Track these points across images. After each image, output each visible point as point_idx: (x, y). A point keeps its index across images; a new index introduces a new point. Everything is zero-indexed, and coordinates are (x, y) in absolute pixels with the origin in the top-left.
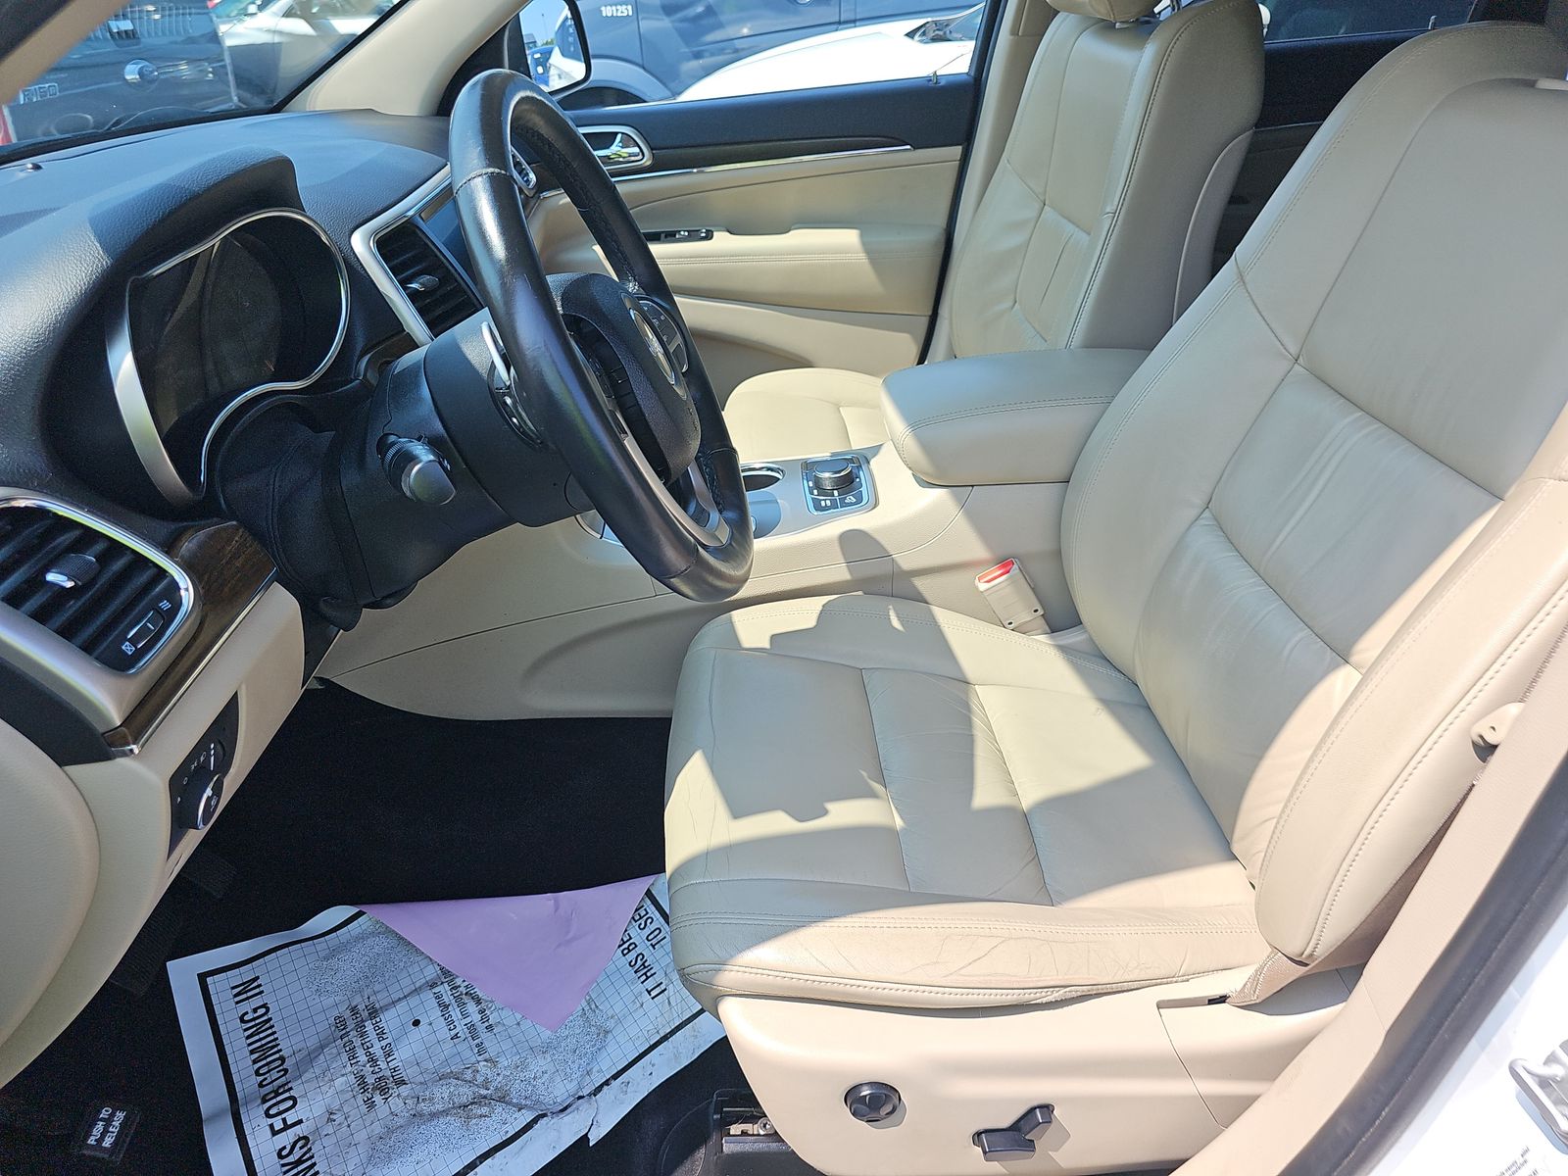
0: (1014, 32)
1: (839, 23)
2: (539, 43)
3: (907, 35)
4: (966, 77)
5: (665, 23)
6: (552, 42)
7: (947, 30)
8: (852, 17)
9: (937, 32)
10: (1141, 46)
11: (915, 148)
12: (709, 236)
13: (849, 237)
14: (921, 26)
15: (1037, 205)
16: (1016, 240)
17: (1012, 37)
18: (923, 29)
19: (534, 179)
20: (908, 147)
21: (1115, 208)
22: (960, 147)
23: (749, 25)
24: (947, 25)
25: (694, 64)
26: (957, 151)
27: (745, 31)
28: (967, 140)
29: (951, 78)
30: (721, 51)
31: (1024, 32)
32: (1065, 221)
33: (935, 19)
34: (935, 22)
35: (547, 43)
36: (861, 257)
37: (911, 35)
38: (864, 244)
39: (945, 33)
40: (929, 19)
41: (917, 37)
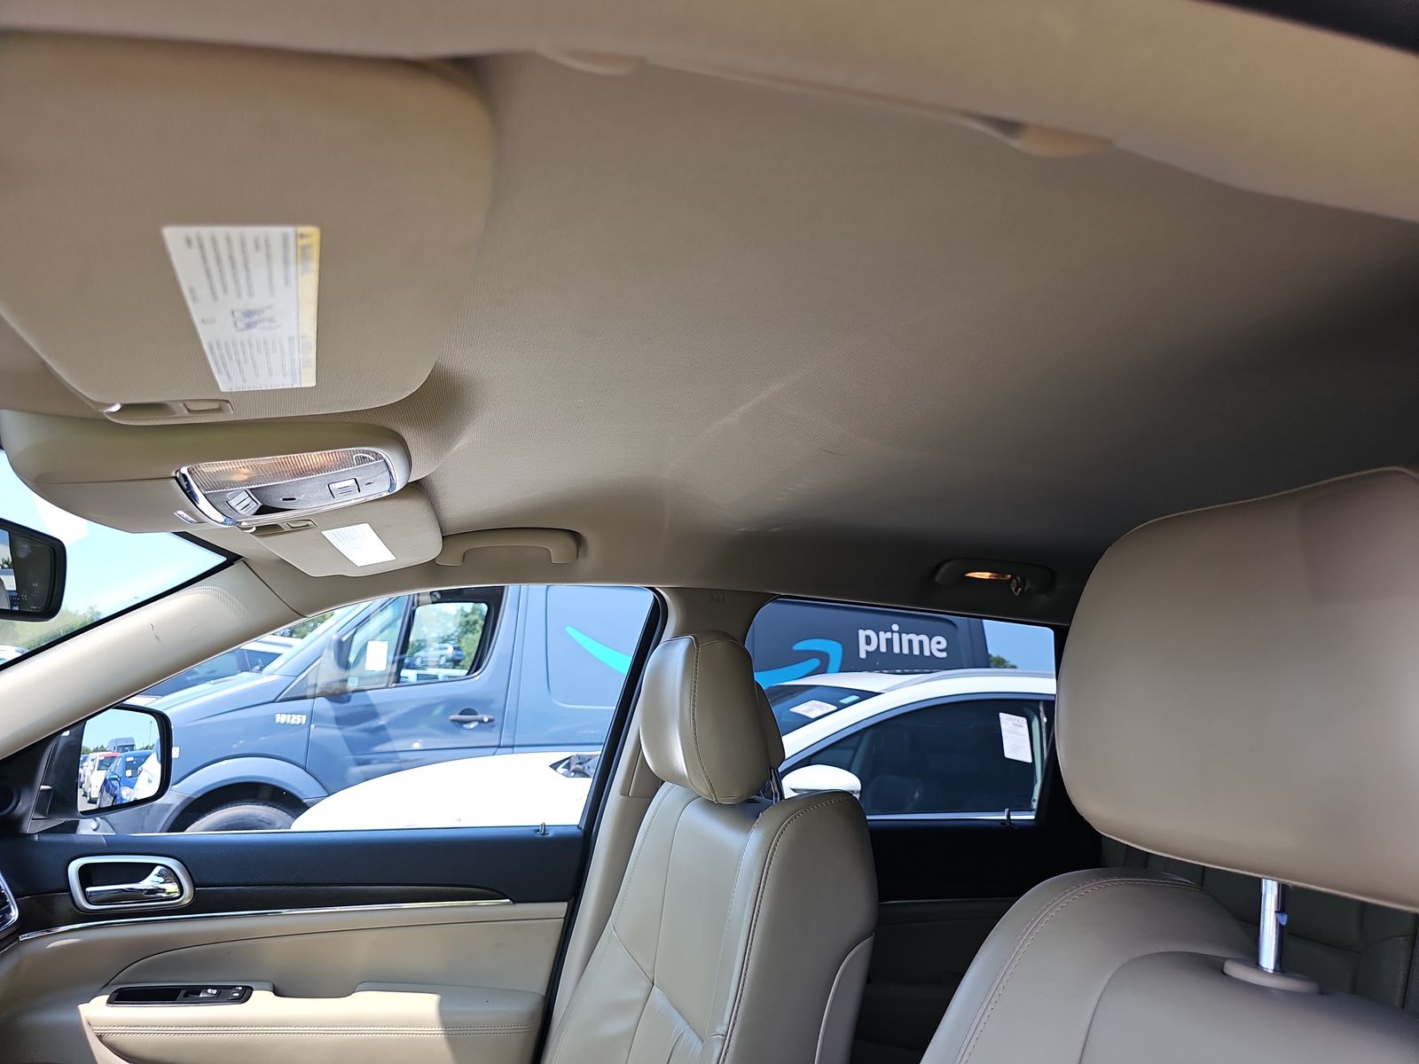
0: (624, 792)
1: (499, 747)
2: (138, 746)
3: (551, 766)
4: (576, 830)
5: (334, 732)
6: (151, 748)
7: (586, 765)
8: (511, 743)
9: (578, 766)
10: (747, 830)
11: (515, 901)
12: (245, 996)
13: (424, 1005)
14: (567, 759)
15: (645, 984)
16: (620, 1025)
17: (622, 797)
18: (567, 761)
19: (17, 916)
20: (508, 900)
21: (725, 1028)
22: (566, 904)
23: (421, 740)
24: (589, 760)
25: (357, 770)
26: (561, 908)
27: (417, 746)
28: (574, 896)
29: (560, 830)
30: (390, 761)
31: (634, 793)
32: (675, 1012)
33: (580, 753)
34: (579, 757)
35: (146, 748)
36: (436, 1032)
37: (554, 766)
38: (442, 1012)
39: (584, 768)
40: (574, 754)
41: (560, 769)
